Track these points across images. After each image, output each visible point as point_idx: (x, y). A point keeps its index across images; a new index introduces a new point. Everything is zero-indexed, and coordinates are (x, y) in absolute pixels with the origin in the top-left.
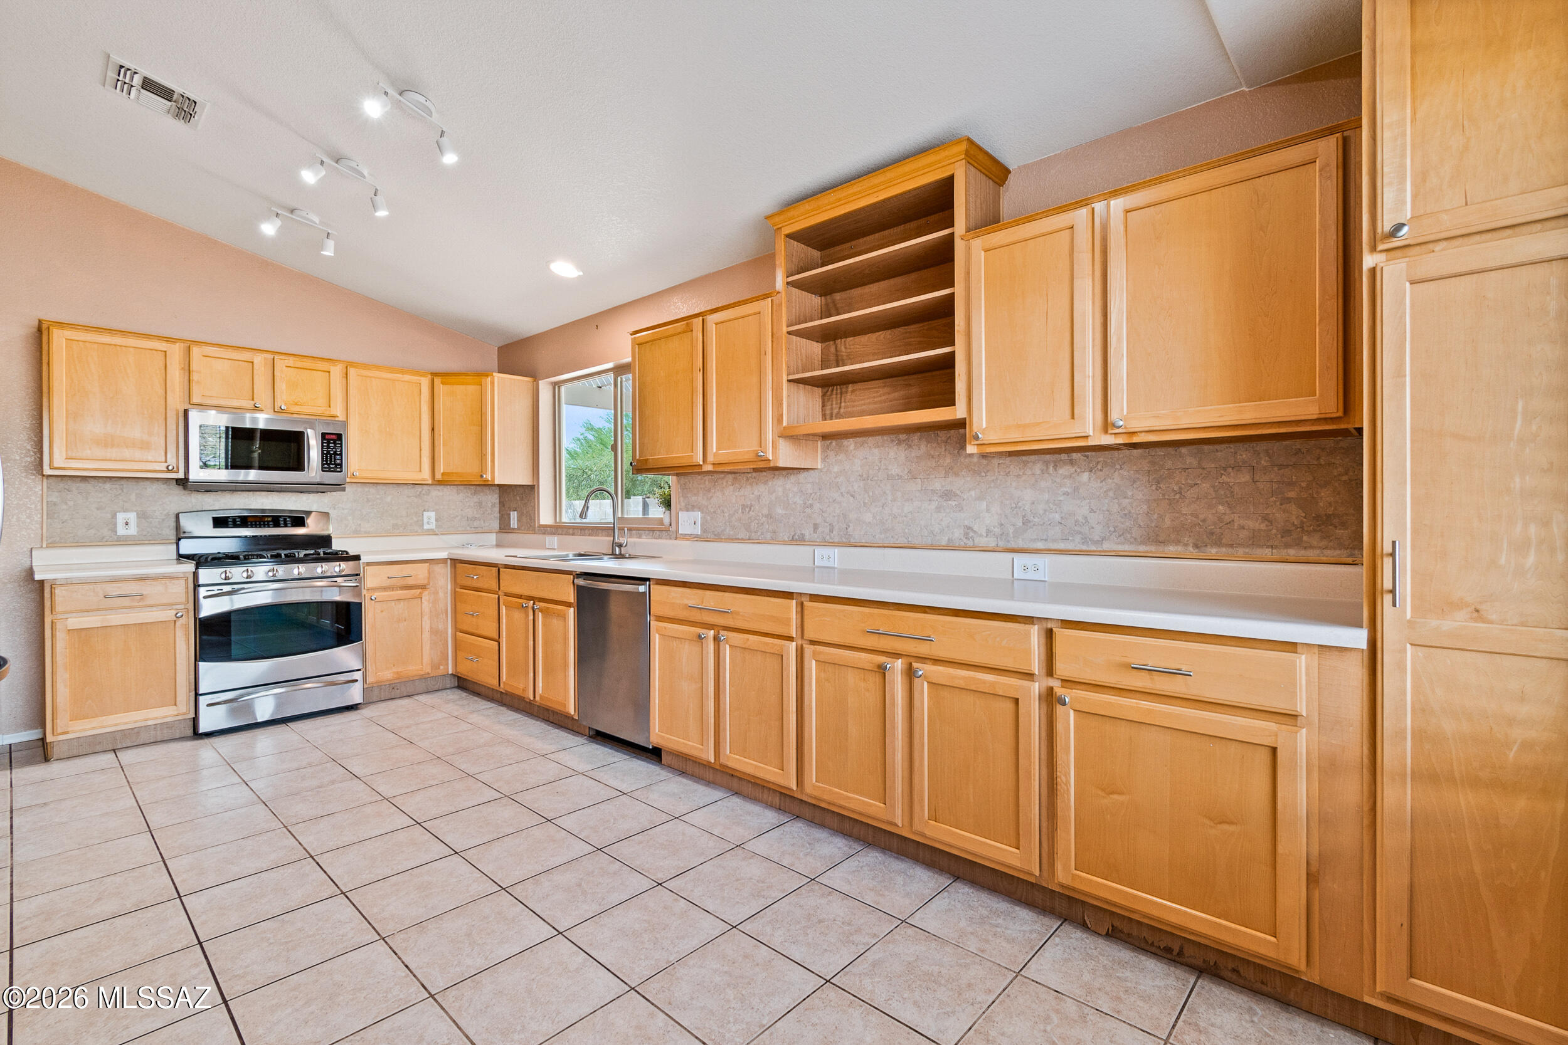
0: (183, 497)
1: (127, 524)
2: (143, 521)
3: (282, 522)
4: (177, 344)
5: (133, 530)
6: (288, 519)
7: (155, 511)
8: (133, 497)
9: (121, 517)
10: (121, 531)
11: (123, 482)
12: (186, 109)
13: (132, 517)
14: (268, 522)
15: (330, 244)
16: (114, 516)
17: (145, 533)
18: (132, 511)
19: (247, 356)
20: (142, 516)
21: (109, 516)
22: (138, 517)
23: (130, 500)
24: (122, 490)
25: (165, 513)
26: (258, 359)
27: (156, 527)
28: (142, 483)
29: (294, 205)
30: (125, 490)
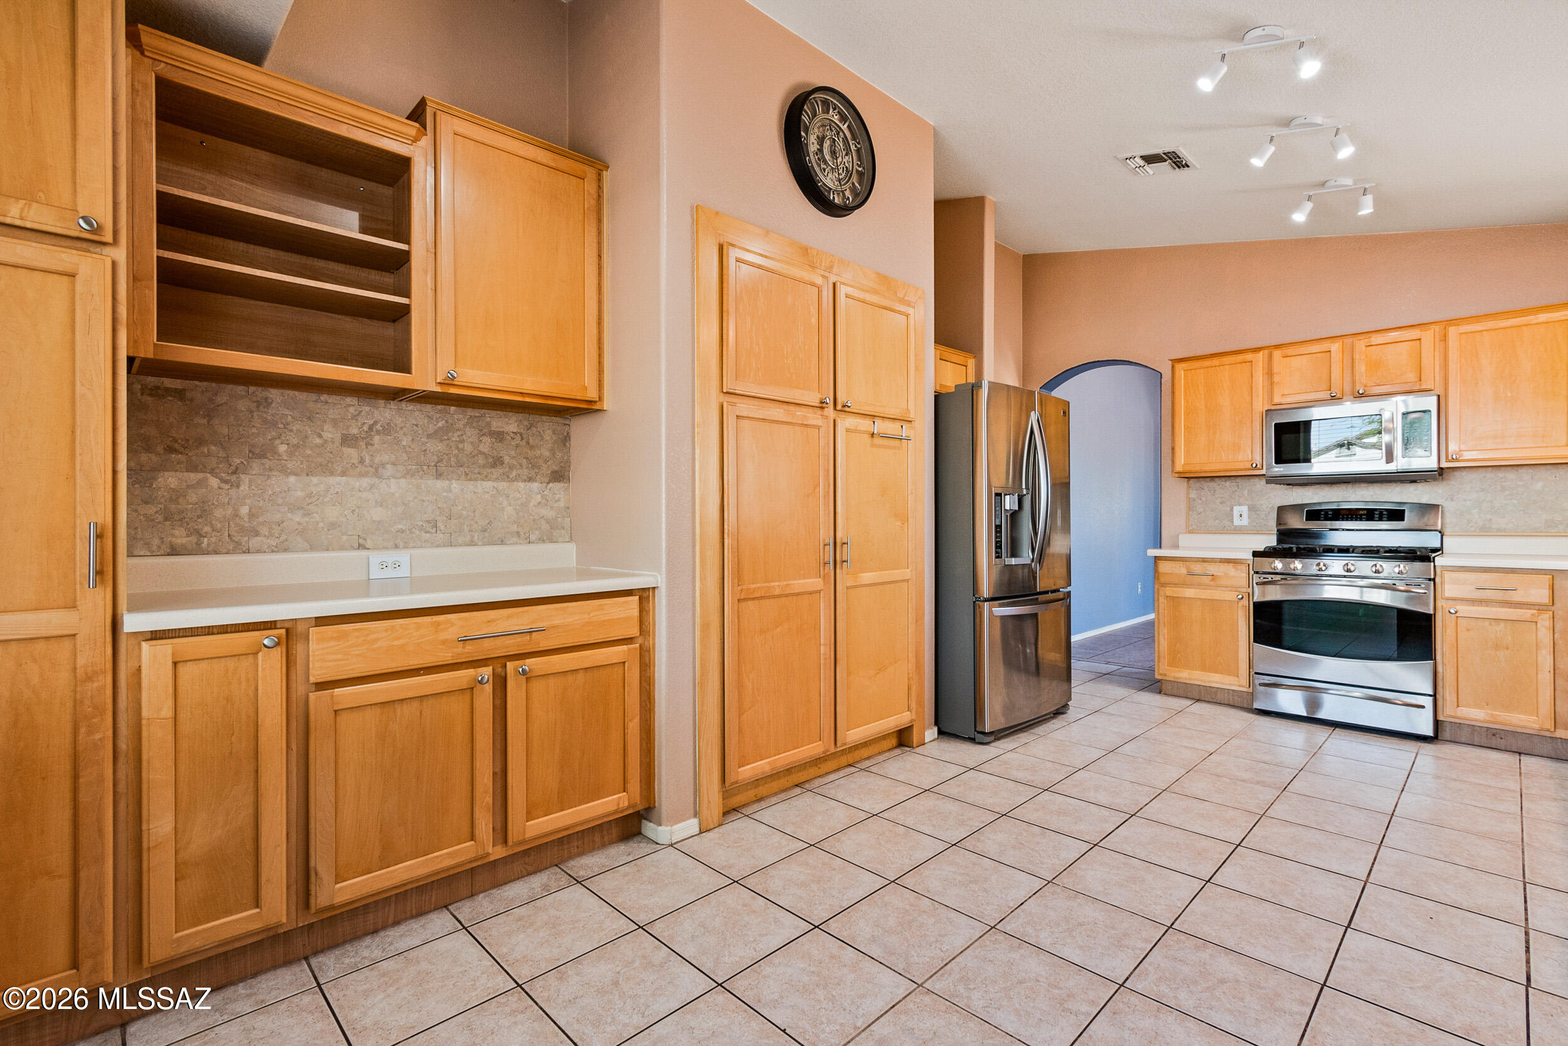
0: (1286, 491)
1: (1241, 516)
2: (1253, 513)
3: (1376, 516)
4: (1262, 352)
5: (1245, 522)
6: (1385, 513)
7: (1262, 505)
8: (1246, 492)
9: (1237, 510)
10: (1237, 522)
11: (1239, 480)
12: (1177, 162)
13: (1244, 509)
14: (1362, 515)
15: (1368, 200)
16: (1232, 510)
17: (1255, 524)
18: (1245, 504)
19: (1325, 346)
20: (1252, 509)
21: (1229, 509)
22: (1250, 509)
23: (1243, 495)
24: (1238, 486)
25: (1270, 506)
26: (1335, 347)
27: (1263, 519)
28: (1253, 480)
29: (1322, 179)
30: (1240, 487)
